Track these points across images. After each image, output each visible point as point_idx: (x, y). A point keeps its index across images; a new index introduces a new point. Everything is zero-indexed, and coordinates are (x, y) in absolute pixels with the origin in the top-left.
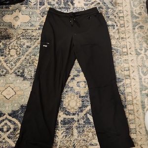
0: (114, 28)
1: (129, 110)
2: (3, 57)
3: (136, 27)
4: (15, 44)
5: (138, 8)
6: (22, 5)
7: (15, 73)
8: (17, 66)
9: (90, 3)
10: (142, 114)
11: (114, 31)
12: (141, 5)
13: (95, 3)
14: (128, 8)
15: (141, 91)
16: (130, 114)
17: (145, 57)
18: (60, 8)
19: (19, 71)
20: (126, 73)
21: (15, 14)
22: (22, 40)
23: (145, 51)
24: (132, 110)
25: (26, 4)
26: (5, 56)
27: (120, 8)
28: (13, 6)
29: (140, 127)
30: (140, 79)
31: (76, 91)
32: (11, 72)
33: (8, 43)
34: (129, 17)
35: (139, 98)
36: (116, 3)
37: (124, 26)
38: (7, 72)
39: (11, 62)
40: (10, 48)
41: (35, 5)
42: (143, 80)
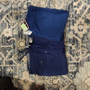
0: (30, 3)
2: (60, 88)
6: (13, 78)
7: (73, 78)
8: (67, 78)
9: (7, 23)
13: (8, 19)
18: (14, 48)
19: (71, 76)
21: (22, 83)
25: (12, 75)
26: (59, 87)
28: (14, 85)
31: (87, 32)
32: (72, 82)
33: (48, 86)
38: (73, 84)
39: (64, 82)
40: (52, 84)
41: (12, 68)
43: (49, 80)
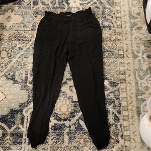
0: (110, 29)
1: (123, 116)
3: (134, 29)
4: (6, 46)
5: (137, 8)
6: (15, 4)
7: (6, 76)
8: (8, 69)
9: (86, 2)
10: (137, 120)
11: (110, 32)
12: (140, 4)
13: (92, 3)
14: (126, 8)
15: (137, 96)
16: (124, 120)
17: (142, 61)
18: (54, 8)
19: (9, 74)
20: (122, 77)
21: (7, 14)
22: (13, 42)
23: (143, 54)
24: (127, 116)
25: (19, 3)
27: (118, 8)
28: (5, 5)
29: (135, 134)
30: (137, 83)
34: (127, 17)
35: (134, 103)
36: (113, 3)
37: (121, 27)
39: (2, 65)
40: (1, 50)
41: (28, 4)
42: (139, 84)
43: (8, 47)
